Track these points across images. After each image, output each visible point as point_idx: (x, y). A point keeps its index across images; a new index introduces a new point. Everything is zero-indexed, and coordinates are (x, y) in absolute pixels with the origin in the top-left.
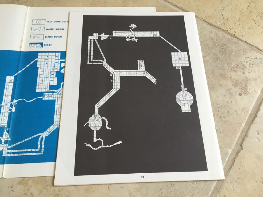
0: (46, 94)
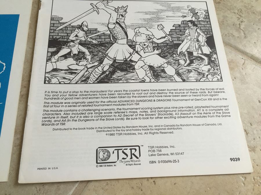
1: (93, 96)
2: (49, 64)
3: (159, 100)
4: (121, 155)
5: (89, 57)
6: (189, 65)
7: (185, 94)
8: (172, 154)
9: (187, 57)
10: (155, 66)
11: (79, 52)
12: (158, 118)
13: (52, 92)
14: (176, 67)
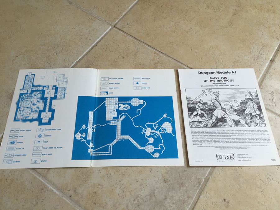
0: (111, 122)
1: (210, 133)
2: (190, 119)
3: (239, 135)
4: (227, 157)
5: (206, 116)
6: (251, 119)
7: (250, 132)
8: (247, 157)
9: (249, 116)
10: (236, 120)
11: (201, 114)
12: (240, 142)
13: (194, 131)
14: (245, 120)
